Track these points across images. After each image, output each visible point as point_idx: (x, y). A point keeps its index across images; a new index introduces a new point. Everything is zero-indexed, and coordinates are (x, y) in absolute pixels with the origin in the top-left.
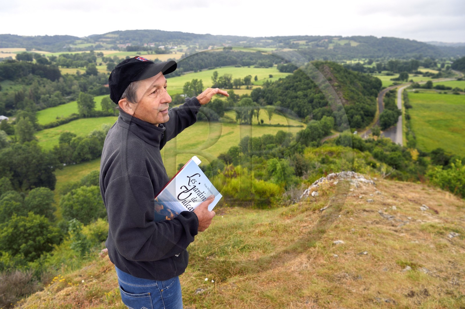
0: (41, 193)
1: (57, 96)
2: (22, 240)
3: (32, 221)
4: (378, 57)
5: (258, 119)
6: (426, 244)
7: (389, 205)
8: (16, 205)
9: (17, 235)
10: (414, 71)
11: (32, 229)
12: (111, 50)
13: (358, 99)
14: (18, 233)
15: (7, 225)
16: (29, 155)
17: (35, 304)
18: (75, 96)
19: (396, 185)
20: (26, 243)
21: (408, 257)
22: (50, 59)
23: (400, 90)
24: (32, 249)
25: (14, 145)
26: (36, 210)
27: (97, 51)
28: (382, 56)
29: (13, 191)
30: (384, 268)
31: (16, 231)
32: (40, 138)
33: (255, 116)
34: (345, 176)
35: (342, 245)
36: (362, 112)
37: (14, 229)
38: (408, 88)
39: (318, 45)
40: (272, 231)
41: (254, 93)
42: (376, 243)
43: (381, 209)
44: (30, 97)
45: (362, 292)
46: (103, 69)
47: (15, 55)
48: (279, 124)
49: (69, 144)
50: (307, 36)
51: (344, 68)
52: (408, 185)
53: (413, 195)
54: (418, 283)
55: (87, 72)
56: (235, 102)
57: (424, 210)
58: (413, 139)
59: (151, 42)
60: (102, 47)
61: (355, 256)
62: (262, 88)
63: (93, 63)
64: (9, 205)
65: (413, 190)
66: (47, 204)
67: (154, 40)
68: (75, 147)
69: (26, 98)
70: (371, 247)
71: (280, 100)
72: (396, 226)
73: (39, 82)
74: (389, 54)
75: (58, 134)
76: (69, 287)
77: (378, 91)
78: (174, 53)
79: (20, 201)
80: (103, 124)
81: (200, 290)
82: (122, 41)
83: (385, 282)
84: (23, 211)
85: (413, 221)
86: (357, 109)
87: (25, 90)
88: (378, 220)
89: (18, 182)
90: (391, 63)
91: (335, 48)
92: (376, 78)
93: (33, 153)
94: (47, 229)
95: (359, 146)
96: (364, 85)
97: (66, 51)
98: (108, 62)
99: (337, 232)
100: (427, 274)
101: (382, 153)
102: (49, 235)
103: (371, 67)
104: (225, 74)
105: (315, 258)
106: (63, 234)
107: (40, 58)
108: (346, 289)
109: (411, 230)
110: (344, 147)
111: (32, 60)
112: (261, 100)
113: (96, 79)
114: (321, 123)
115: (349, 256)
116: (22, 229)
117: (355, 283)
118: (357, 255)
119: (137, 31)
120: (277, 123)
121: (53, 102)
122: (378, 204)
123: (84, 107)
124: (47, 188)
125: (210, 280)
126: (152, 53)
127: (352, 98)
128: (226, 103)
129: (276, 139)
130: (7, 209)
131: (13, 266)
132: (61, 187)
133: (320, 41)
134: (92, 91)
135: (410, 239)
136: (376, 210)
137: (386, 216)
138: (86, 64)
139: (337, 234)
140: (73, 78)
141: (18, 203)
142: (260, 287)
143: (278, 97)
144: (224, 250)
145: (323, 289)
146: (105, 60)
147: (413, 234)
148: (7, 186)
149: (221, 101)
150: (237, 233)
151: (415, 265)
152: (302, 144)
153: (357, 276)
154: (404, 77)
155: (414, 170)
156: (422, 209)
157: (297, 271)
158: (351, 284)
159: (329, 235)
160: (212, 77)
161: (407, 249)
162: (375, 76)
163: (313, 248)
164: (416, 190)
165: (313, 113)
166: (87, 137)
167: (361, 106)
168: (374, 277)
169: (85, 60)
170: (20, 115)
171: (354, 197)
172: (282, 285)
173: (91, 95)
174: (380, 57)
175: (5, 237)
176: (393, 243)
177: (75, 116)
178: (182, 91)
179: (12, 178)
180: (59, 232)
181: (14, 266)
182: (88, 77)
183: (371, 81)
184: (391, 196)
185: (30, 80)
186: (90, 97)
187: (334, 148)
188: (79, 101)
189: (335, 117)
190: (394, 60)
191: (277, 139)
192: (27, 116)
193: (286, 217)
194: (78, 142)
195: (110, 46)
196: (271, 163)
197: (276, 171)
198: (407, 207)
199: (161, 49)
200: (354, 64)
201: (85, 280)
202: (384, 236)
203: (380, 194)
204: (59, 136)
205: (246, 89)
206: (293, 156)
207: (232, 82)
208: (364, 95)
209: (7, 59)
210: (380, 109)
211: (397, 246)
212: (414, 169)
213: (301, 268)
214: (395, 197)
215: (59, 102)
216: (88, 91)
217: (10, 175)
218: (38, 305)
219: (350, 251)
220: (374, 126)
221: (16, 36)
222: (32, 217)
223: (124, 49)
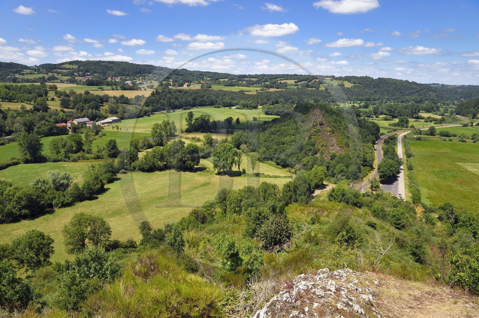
4: (374, 100)
5: (239, 168)
10: (414, 116)
12: (67, 83)
18: (17, 137)
23: (400, 136)
27: (48, 84)
28: (380, 98)
33: (236, 165)
38: (410, 134)
39: (308, 86)
41: (235, 137)
46: (56, 106)
50: (296, 75)
51: (337, 112)
55: (34, 107)
58: (416, 192)
59: (116, 76)
60: (56, 79)
63: (44, 98)
67: (121, 74)
71: (265, 146)
77: (376, 137)
78: (143, 89)
80: (50, 171)
82: (81, 73)
90: (389, 107)
95: (355, 202)
96: (360, 130)
98: (62, 97)
101: (382, 210)
110: (338, 203)
112: (244, 146)
113: (46, 117)
114: (311, 173)
123: (26, 150)
126: (116, 89)
128: (202, 149)
133: (311, 80)
134: (40, 130)
138: (34, 98)
140: (16, 114)
143: (263, 143)
146: (59, 94)
149: (196, 146)
154: (404, 123)
162: (372, 121)
165: (303, 162)
166: (27, 188)
169: (33, 93)
173: (37, 136)
174: (377, 100)
177: (15, 161)
178: (150, 134)
182: (36, 114)
183: (368, 126)
188: (21, 142)
189: (328, 167)
190: (392, 103)
194: (15, 194)
195: (66, 78)
205: (226, 133)
207: (210, 124)
210: (378, 158)
216: (34, 131)
223: (83, 82)
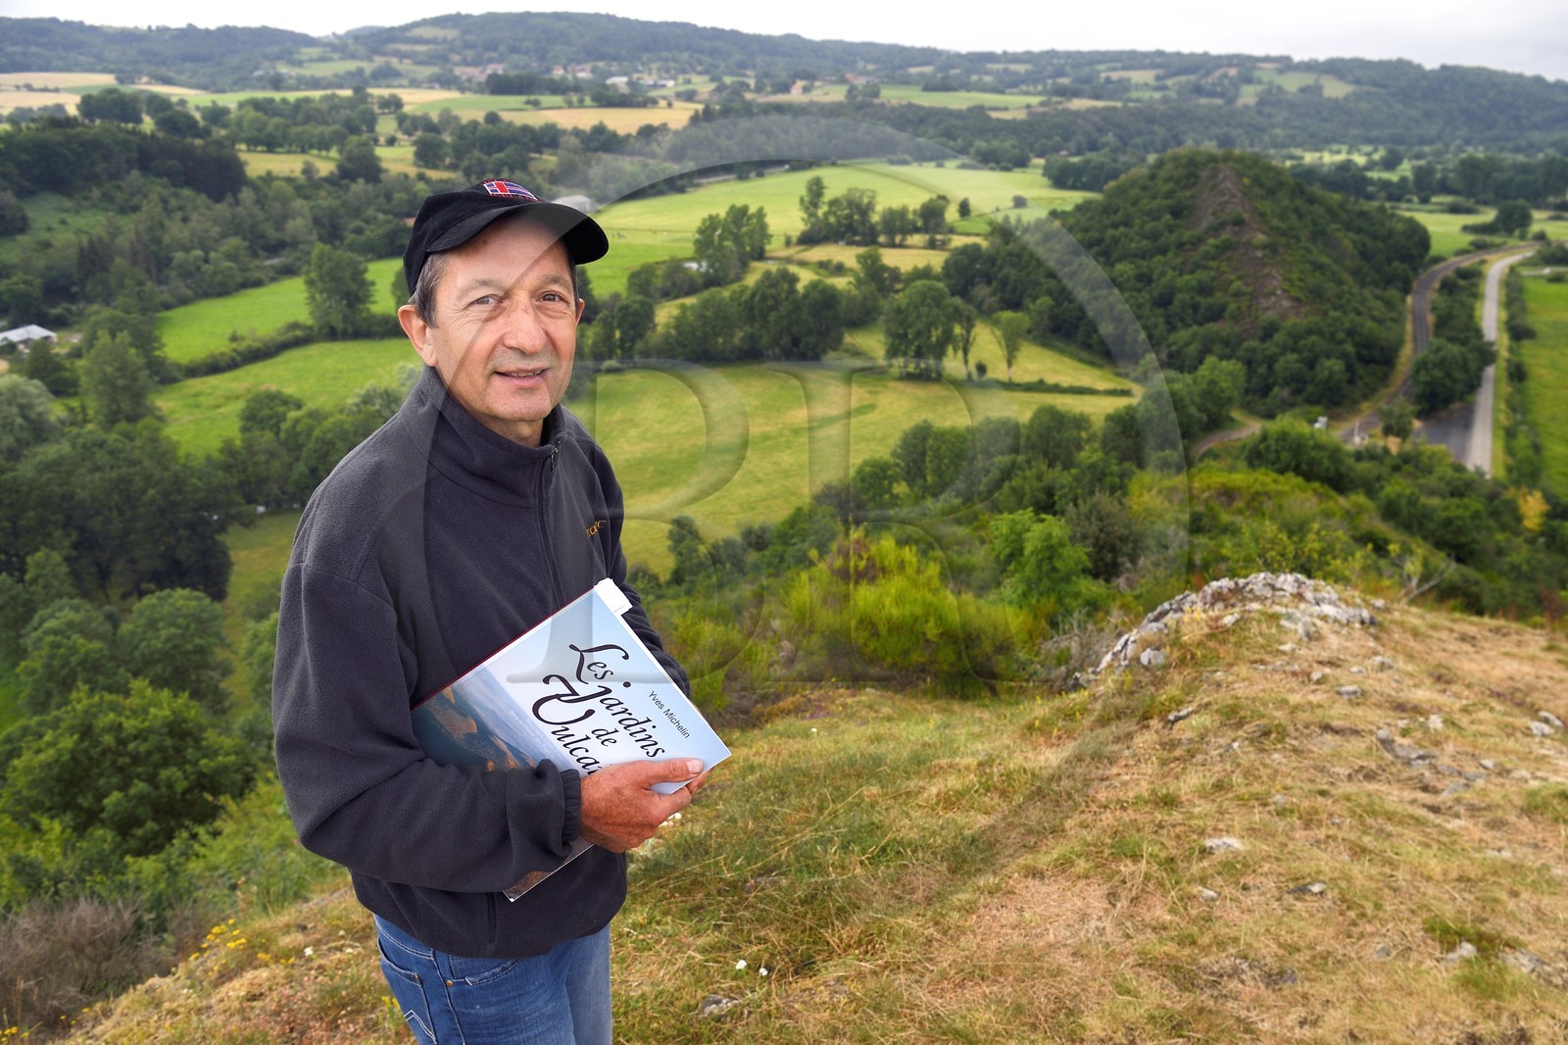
0: (179, 609)
1: (231, 257)
2: (110, 777)
3: (145, 712)
4: (1422, 142)
5: (966, 362)
6: (1538, 864)
7: (1418, 710)
8: (88, 653)
9: (90, 759)
10: (1551, 199)
11: (145, 740)
12: (432, 88)
13: (1339, 297)
14: (95, 752)
15: (55, 724)
16: (133, 470)
17: (139, 1024)
18: (299, 259)
19: (1452, 630)
20: (124, 787)
21: (1469, 909)
22: (204, 118)
23: (1497, 267)
24: (143, 811)
25: (78, 435)
26: (159, 669)
27: (377, 92)
28: (1439, 137)
29: (76, 601)
30: (1380, 946)
31: (86, 744)
32: (173, 412)
33: (955, 351)
34: (1268, 593)
35: (1236, 854)
36: (1349, 348)
37: (81, 739)
38: (1528, 263)
39: (1198, 90)
40: (988, 790)
41: (956, 263)
42: (1358, 851)
43: (1389, 725)
44: (134, 258)
45: (1292, 1029)
46: (402, 160)
47: (77, 99)
48: (1041, 382)
49: (277, 433)
50: (1160, 53)
51: (1291, 181)
52: (1497, 630)
53: (1512, 667)
54: (1498, 1008)
55: (341, 167)
56: (885, 296)
57: (1544, 735)
58: (1530, 453)
59: (579, 63)
60: (397, 74)
61: (1279, 899)
62: (984, 244)
63: (365, 137)
64: (62, 651)
65: (1515, 650)
66: (201, 650)
67: (592, 54)
68: (300, 447)
69: (118, 260)
70: (1338, 866)
71: (1049, 293)
72: (1436, 791)
73: (164, 201)
74: (1463, 132)
75: (238, 397)
76: (260, 966)
77: (1415, 270)
78: (663, 103)
79: (102, 637)
80: (401, 363)
81: (718, 1002)
82: (470, 54)
83: (1378, 996)
84: (115, 674)
85: (1500, 774)
86: (1332, 334)
87: (115, 232)
88: (1373, 766)
89: (94, 570)
90: (1470, 167)
91: (1262, 101)
92: (1411, 220)
93: (146, 463)
94: (197, 740)
95: (1332, 473)
96: (1364, 245)
97: (264, 88)
98: (419, 134)
99: (1220, 807)
100: (1534, 976)
101: (1412, 502)
102: (204, 762)
103: (1393, 177)
104: (849, 190)
105: (1134, 900)
106: (254, 759)
107: (168, 113)
108: (1239, 1020)
109: (1488, 808)
110: (1274, 475)
111: (139, 121)
112: (982, 291)
113: (376, 197)
114: (1195, 382)
115: (1255, 899)
116: (108, 739)
117: (1270, 997)
118: (1286, 896)
119: (528, 15)
120: (1035, 378)
121: (219, 278)
122: (1379, 706)
123: (329, 298)
124: (197, 594)
125: (753, 967)
126: (581, 104)
127: (1317, 294)
128: (851, 299)
129: (1028, 438)
130: (55, 663)
131: (72, 876)
132: (248, 590)
133: (1208, 74)
134: (362, 238)
135: (1481, 840)
136: (1370, 727)
137: (1401, 753)
138: (338, 139)
139: (1221, 812)
140: (289, 190)
141: (97, 645)
142: (929, 997)
143: (1043, 280)
144: (813, 858)
145: (1156, 1013)
146: (409, 124)
147: (1496, 824)
148: (56, 583)
149: (833, 288)
150: (860, 796)
151: (1491, 940)
152: (1122, 460)
153: (1282, 973)
154: (1512, 222)
155: (1525, 568)
156: (1535, 731)
157: (1065, 945)
158: (1257, 1001)
159: (1191, 816)
160: (802, 200)
161: (1469, 880)
162: (1408, 214)
163: (1129, 862)
164: (1523, 651)
165: (1169, 346)
166: (341, 412)
167: (1347, 325)
168: (1341, 979)
169: (334, 122)
170: (97, 324)
171: (1294, 674)
172: (1009, 995)
173: (355, 256)
174: (1431, 142)
175: (49, 766)
176: (1420, 855)
177: (299, 333)
178: (689, 249)
179: (74, 553)
180: (239, 752)
181: (77, 875)
182: (346, 188)
183: (1390, 234)
184: (1431, 675)
185: (132, 195)
186: (354, 265)
187: (1241, 478)
188: (313, 275)
189: (1249, 363)
190: (1480, 154)
191: (1034, 437)
192: (121, 330)
193: (1042, 740)
194: (311, 429)
195: (427, 71)
196: (1005, 530)
197: (1022, 559)
198: (1481, 722)
199: (614, 86)
200: (1332, 164)
201: (317, 944)
202: (1389, 828)
203: (1390, 667)
204: (241, 405)
205: (925, 248)
206: (1089, 502)
207: (875, 218)
208: (1363, 284)
209: (46, 115)
210: (1415, 340)
211: (1435, 866)
212: (1528, 562)
213: (1082, 934)
214: (1442, 678)
215: (240, 280)
216: (347, 241)
217: (67, 543)
218: (152, 1030)
219: (1263, 879)
220: (1391, 399)
221: (80, 27)
222: (143, 697)
223: (479, 84)
